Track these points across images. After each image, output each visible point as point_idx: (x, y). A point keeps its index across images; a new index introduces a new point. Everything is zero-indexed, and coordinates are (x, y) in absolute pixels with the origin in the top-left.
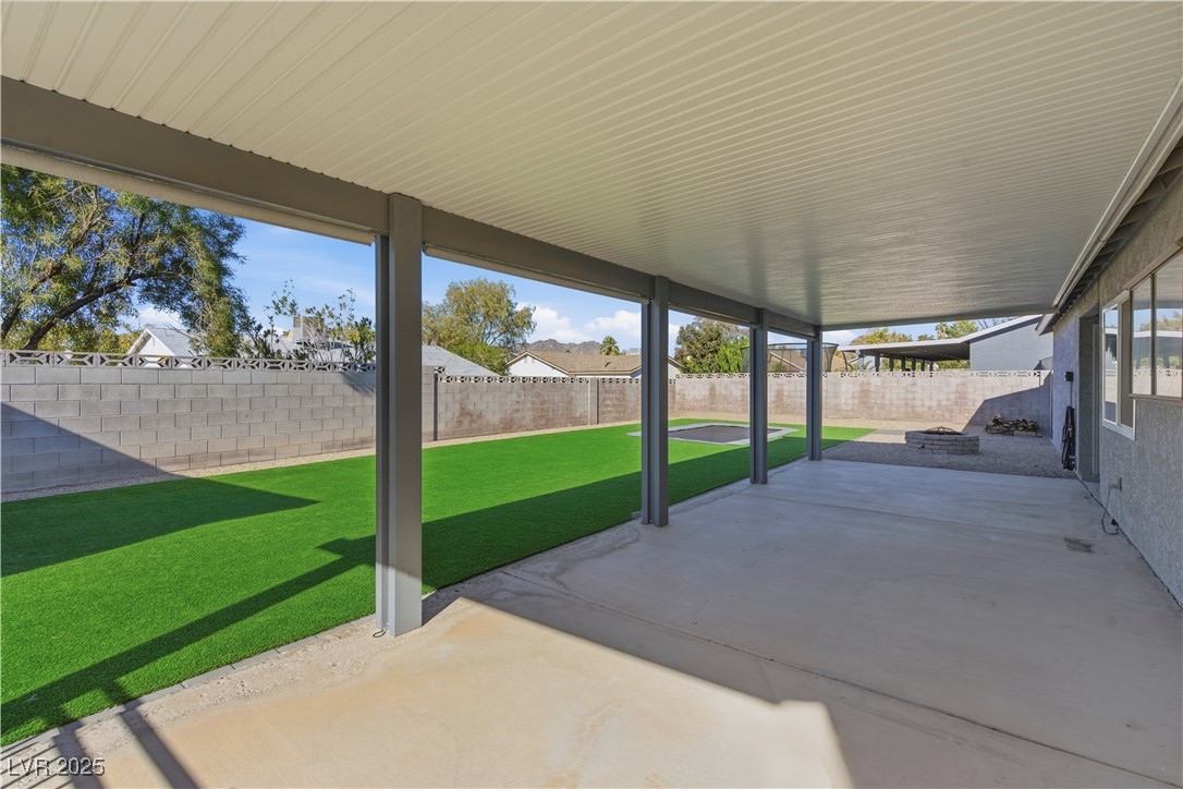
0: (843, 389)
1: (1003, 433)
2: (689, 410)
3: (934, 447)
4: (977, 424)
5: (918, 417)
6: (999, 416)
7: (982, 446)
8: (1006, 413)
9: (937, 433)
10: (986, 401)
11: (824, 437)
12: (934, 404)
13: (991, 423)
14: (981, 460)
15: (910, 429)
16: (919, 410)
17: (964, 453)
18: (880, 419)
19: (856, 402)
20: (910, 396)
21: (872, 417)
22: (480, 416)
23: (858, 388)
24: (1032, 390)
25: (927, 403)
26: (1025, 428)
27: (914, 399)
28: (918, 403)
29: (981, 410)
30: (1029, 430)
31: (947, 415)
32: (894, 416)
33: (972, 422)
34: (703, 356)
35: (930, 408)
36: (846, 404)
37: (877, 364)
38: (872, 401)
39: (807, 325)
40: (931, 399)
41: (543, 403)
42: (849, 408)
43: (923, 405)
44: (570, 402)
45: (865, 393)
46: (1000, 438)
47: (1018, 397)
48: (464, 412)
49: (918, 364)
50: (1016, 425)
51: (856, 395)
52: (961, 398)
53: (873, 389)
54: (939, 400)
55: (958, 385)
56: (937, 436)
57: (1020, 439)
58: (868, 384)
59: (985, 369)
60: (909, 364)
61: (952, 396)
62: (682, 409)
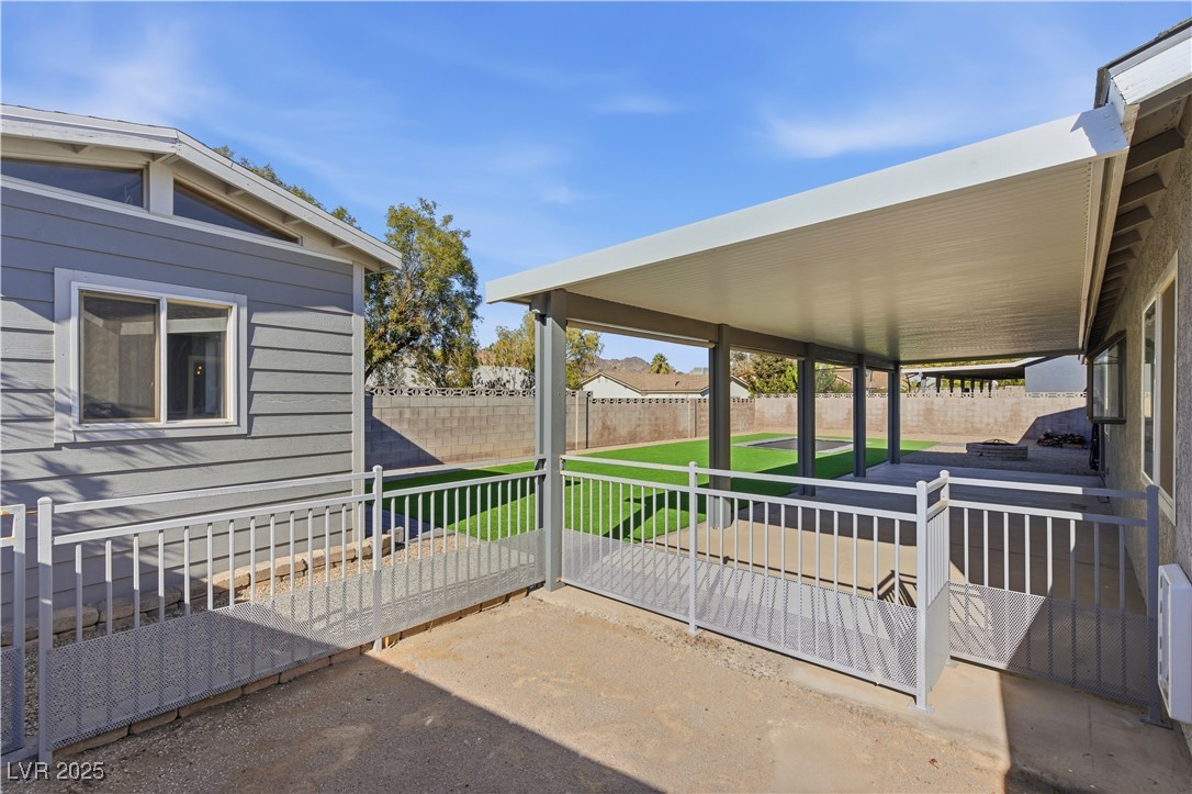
0: (909, 407)
1: (1053, 445)
2: (767, 426)
3: (990, 456)
4: (1030, 438)
5: (977, 431)
6: (1049, 431)
7: (1031, 454)
8: (1056, 428)
9: (993, 444)
10: (1038, 418)
11: (902, 448)
12: (991, 420)
13: (1042, 437)
14: (1029, 464)
15: (969, 442)
16: (978, 426)
17: (1014, 460)
18: (943, 434)
19: (922, 418)
20: (970, 414)
21: (935, 432)
22: (615, 430)
23: (922, 407)
24: (1079, 409)
25: (985, 420)
26: (1073, 442)
27: (973, 416)
28: (977, 420)
29: (1034, 426)
30: (1076, 443)
31: (1002, 429)
32: (955, 431)
33: (1025, 437)
34: (769, 376)
35: (988, 424)
36: (912, 420)
37: (938, 385)
38: (936, 418)
39: (889, 362)
40: (988, 416)
41: (656, 419)
42: (915, 424)
43: (981, 422)
44: (675, 419)
45: (929, 412)
46: (1050, 449)
47: (1067, 414)
48: (605, 426)
49: (977, 383)
50: (1065, 438)
51: (921, 413)
52: (1015, 416)
53: (936, 408)
54: (996, 418)
55: (1012, 405)
56: (993, 446)
57: (1068, 451)
58: (932, 403)
59: (1035, 390)
60: (967, 384)
61: (1008, 414)
62: (762, 425)
